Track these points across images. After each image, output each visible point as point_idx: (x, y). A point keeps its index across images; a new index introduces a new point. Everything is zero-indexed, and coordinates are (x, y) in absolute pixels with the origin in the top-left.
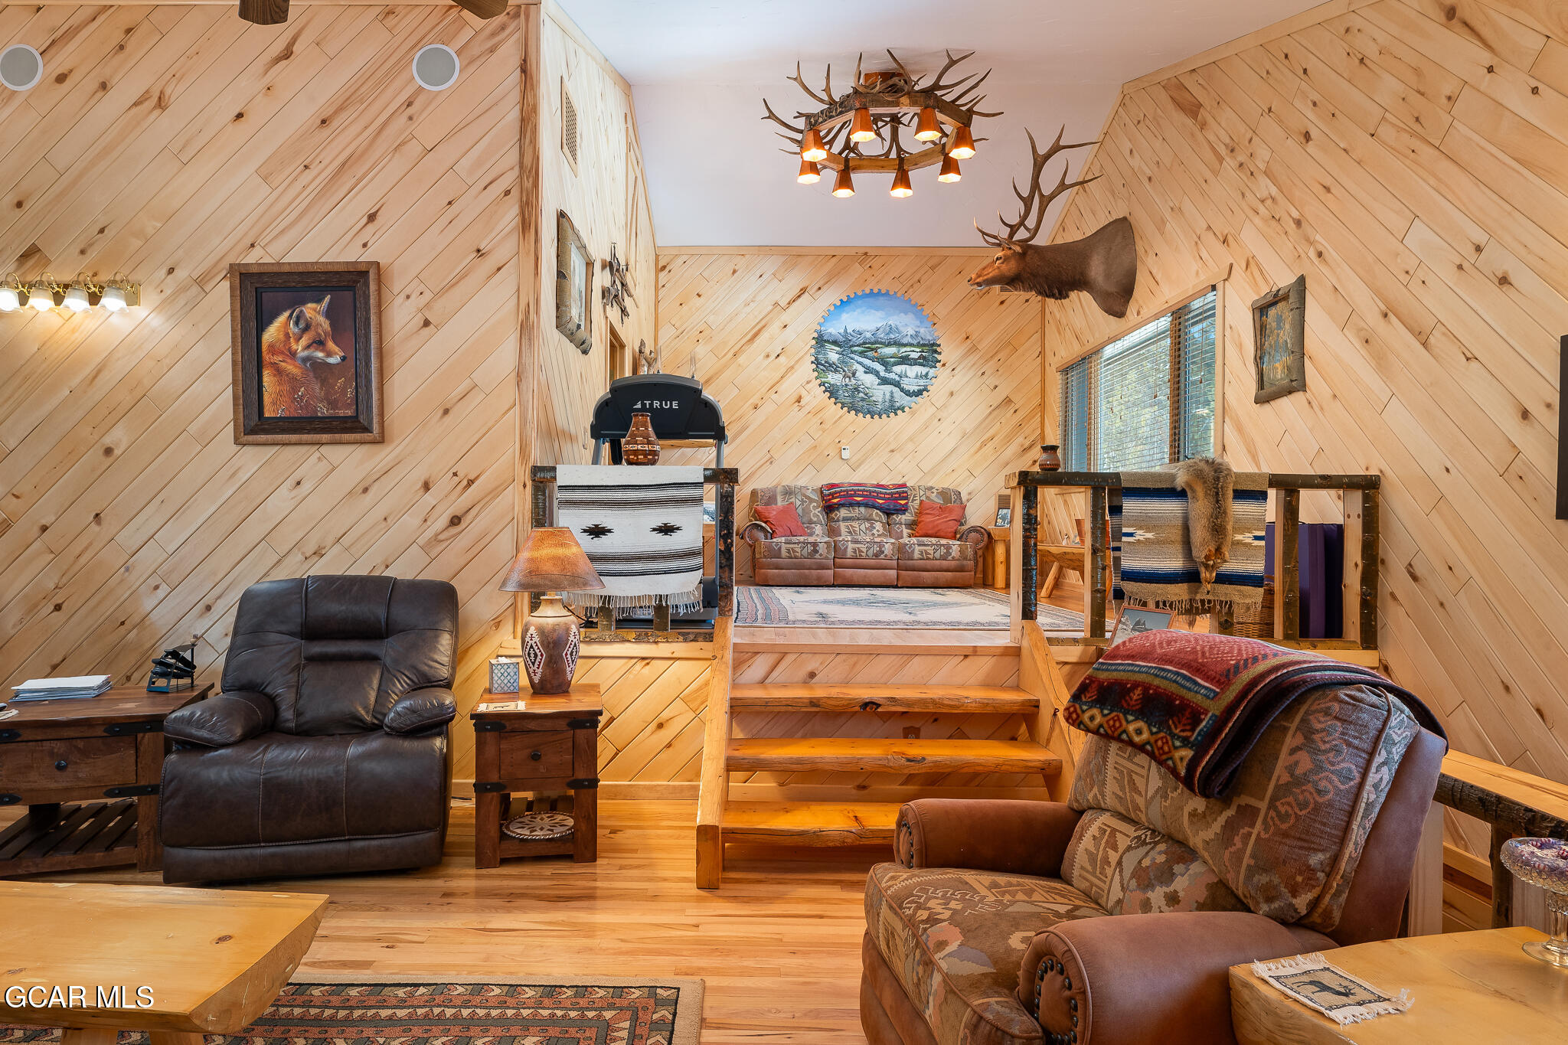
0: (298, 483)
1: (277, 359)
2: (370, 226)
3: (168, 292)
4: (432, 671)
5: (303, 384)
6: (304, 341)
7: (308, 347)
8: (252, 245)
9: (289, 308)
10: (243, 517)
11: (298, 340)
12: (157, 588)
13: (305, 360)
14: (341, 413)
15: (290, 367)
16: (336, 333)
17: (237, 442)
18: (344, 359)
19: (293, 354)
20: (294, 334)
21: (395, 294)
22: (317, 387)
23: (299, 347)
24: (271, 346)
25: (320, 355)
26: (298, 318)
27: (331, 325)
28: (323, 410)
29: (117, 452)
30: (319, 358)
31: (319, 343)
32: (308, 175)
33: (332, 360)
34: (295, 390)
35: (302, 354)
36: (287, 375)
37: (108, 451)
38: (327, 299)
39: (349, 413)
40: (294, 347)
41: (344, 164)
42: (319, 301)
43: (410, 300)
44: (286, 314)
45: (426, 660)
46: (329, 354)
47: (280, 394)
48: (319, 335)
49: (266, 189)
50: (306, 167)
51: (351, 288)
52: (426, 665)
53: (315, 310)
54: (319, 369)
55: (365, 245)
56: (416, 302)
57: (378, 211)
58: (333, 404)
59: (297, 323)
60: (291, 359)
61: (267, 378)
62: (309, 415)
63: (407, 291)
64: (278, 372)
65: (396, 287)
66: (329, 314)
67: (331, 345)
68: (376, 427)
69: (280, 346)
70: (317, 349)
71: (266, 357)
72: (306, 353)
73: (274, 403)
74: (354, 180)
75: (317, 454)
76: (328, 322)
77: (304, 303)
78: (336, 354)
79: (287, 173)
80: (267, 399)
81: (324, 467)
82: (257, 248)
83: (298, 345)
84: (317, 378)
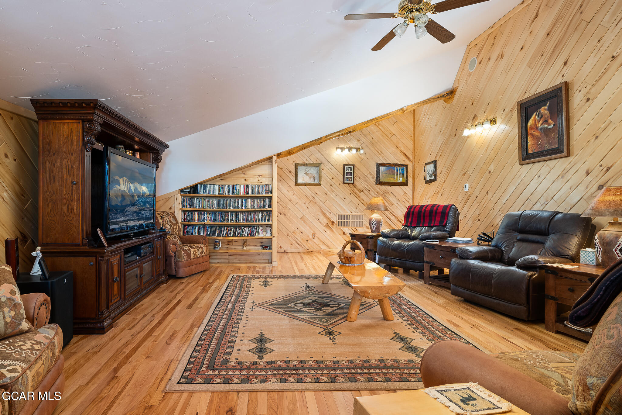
0: (539, 177)
1: (532, 131)
2: (565, 67)
3: (503, 118)
4: (563, 251)
5: (540, 139)
6: (541, 123)
7: (542, 124)
8: (526, 92)
9: (536, 111)
10: (522, 191)
11: (539, 123)
12: (500, 215)
13: (541, 129)
14: (553, 147)
15: (537, 133)
16: (552, 116)
17: (520, 164)
18: (554, 125)
19: (537, 128)
20: (538, 120)
21: (575, 92)
22: (545, 139)
23: (539, 125)
24: (530, 127)
25: (546, 126)
26: (539, 114)
27: (550, 113)
28: (547, 147)
29: (492, 172)
30: (545, 127)
31: (546, 122)
32: (543, 57)
33: (550, 127)
34: (538, 141)
35: (540, 127)
36: (536, 136)
37: (490, 172)
38: (548, 104)
39: (556, 146)
40: (538, 125)
41: (555, 47)
42: (545, 105)
43: (581, 92)
44: (535, 114)
45: (561, 246)
46: (549, 125)
47: (533, 144)
48: (546, 118)
49: (530, 69)
50: (542, 55)
51: (556, 96)
52: (561, 248)
53: (544, 109)
54: (546, 132)
55: (563, 76)
56: (584, 91)
57: (567, 60)
58: (550, 144)
59: (538, 116)
60: (537, 130)
61: (529, 139)
62: (542, 150)
63: (580, 89)
64: (533, 136)
65: (575, 88)
66: (549, 109)
67: (550, 121)
68: (565, 151)
69: (533, 126)
70: (545, 124)
71: (529, 131)
72: (541, 126)
73: (531, 148)
74: (559, 51)
75: (545, 165)
76: (548, 112)
77: (540, 108)
78: (552, 124)
79: (536, 61)
80: (529, 147)
81: (548, 169)
82: (527, 92)
83: (539, 124)
84: (545, 135)
